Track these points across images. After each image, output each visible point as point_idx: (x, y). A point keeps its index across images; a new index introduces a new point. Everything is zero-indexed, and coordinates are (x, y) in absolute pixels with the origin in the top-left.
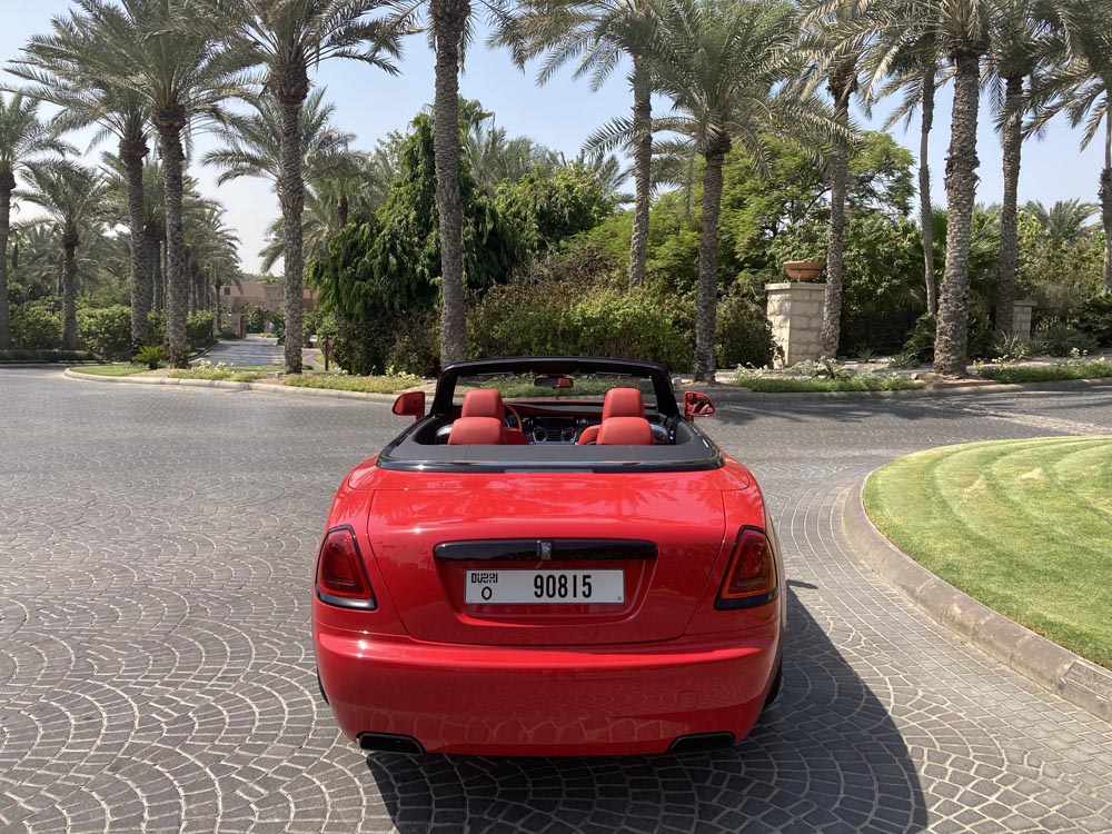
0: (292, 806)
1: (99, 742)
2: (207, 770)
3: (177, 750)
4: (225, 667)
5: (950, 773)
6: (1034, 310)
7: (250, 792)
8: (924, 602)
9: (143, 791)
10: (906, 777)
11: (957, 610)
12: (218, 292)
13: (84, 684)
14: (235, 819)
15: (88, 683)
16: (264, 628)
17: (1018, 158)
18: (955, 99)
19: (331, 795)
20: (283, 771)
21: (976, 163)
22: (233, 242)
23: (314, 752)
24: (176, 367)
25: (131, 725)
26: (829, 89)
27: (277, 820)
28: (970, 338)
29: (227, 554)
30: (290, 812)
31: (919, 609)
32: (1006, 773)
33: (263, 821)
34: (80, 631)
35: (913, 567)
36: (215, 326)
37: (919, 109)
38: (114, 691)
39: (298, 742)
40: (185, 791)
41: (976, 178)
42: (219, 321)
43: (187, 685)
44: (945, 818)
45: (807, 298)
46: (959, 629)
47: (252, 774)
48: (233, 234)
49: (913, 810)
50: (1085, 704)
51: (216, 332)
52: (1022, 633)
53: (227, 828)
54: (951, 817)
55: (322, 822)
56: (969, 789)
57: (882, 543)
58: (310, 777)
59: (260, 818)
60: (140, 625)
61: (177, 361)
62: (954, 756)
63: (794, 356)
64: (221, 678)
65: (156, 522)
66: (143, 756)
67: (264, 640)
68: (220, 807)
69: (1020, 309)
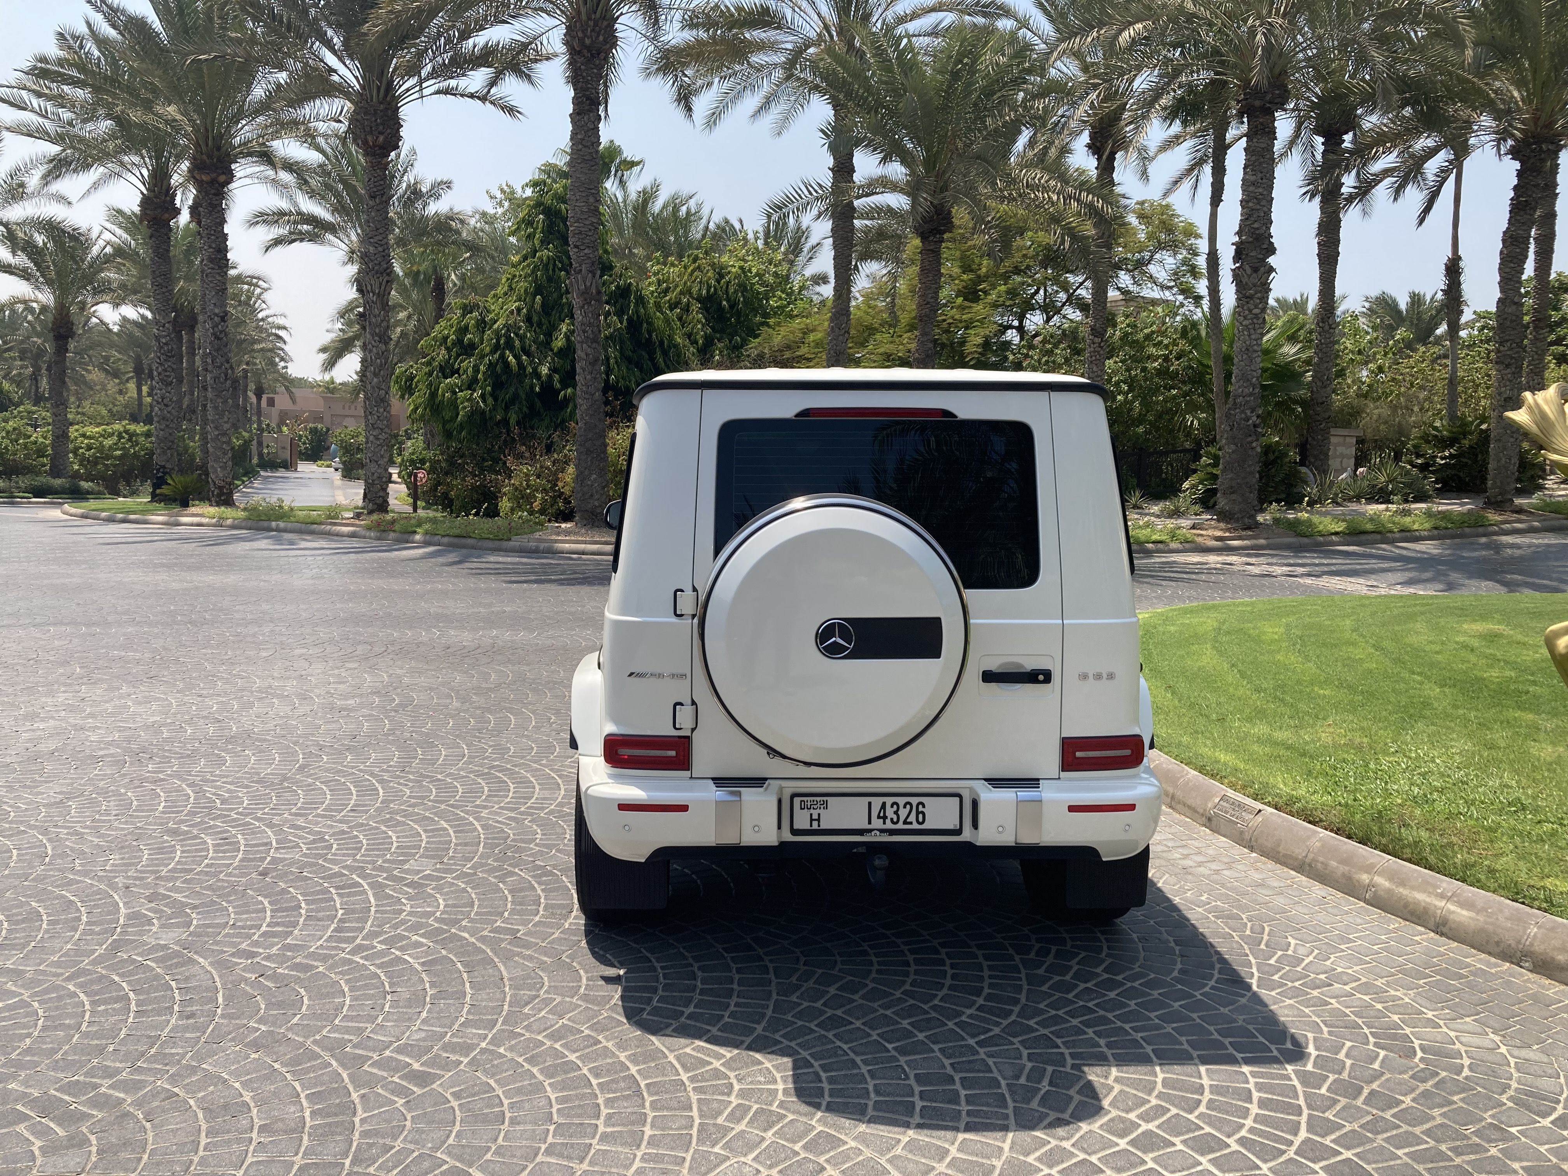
6: (1359, 441)
12: (259, 402)
17: (1336, 241)
21: (1272, 250)
24: (217, 504)
26: (1089, 146)
28: (1264, 478)
36: (254, 451)
37: (1207, 175)
42: (260, 444)
51: (255, 461)
61: (219, 496)
69: (1341, 439)
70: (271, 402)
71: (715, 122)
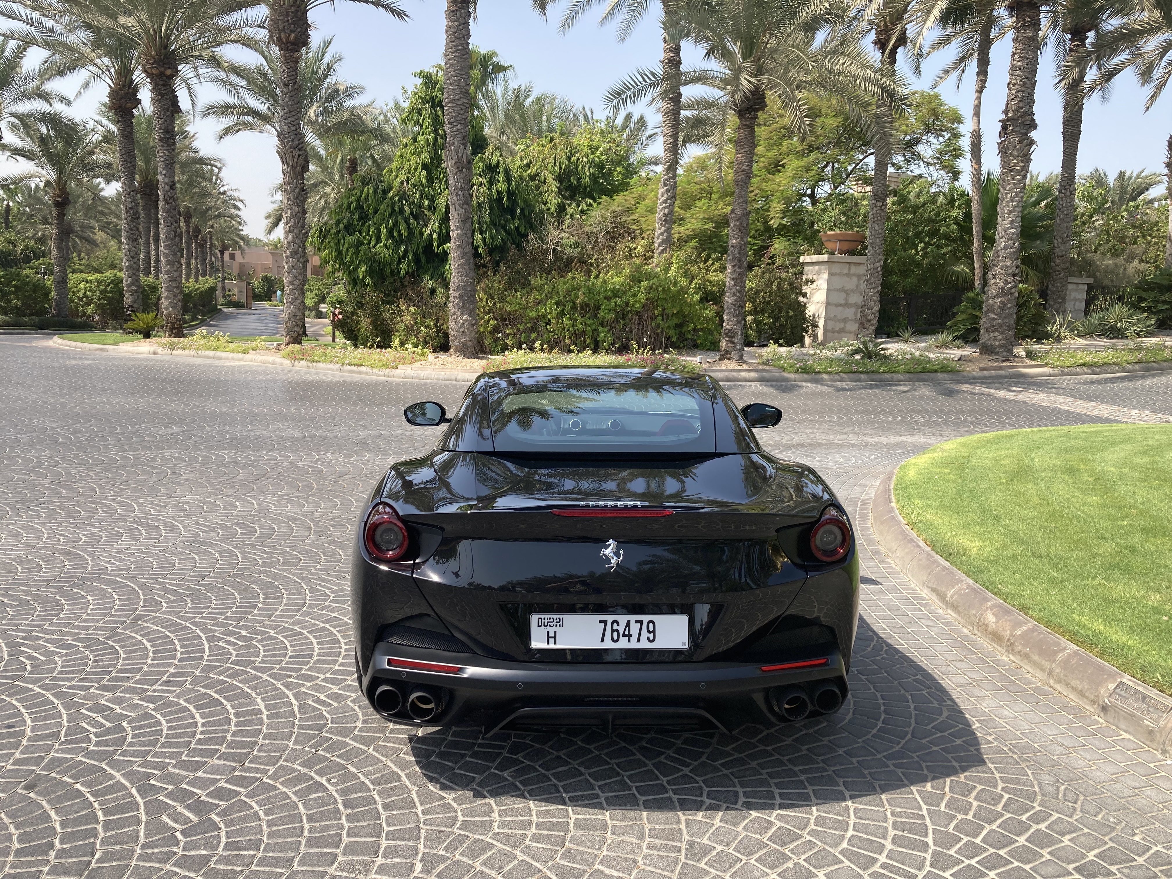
0: (223, 834)
1: (17, 755)
2: (134, 791)
3: (104, 766)
4: (172, 670)
5: (974, 808)
6: (1090, 288)
7: (177, 817)
8: (955, 608)
9: (57, 813)
10: (925, 813)
11: (990, 618)
12: (222, 257)
13: (12, 686)
14: (156, 850)
15: (18, 686)
16: (223, 625)
17: (1079, 122)
18: (1014, 54)
19: (270, 824)
20: (220, 794)
21: (1033, 126)
22: (237, 203)
23: (257, 771)
24: (170, 336)
25: (56, 736)
26: (875, 43)
27: (204, 852)
28: (1019, 318)
29: (193, 542)
30: (220, 842)
31: (950, 615)
32: (1038, 808)
33: (187, 853)
34: (17, 625)
35: (944, 568)
36: (218, 293)
37: (973, 66)
38: (44, 695)
39: (240, 759)
40: (105, 814)
41: (1032, 143)
42: (224, 288)
43: (128, 690)
44: (967, 862)
45: (845, 271)
46: (992, 640)
47: (182, 796)
48: (235, 194)
49: (930, 851)
50: (1131, 730)
51: (221, 300)
52: (1063, 645)
53: (144, 861)
54: (973, 862)
55: (254, 856)
56: (994, 827)
57: (912, 540)
58: (248, 800)
59: (184, 849)
60: (86, 621)
61: (171, 330)
62: (979, 787)
63: (829, 334)
64: (167, 682)
65: (122, 504)
66: (64, 772)
67: (220, 639)
68: (142, 835)
69: (1074, 286)
70: (233, 257)
71: (568, 25)
